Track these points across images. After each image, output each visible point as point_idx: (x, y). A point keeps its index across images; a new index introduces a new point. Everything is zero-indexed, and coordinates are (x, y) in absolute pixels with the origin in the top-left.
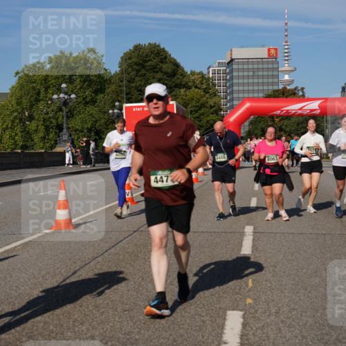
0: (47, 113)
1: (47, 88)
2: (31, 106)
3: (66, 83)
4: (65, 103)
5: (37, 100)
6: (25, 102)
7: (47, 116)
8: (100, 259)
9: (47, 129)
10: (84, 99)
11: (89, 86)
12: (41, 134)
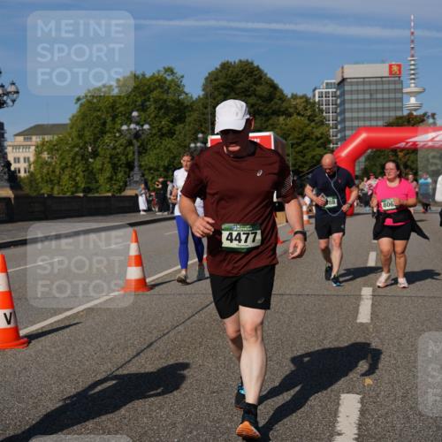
0: (115, 148)
1: (114, 118)
2: (96, 140)
3: (137, 110)
4: (137, 135)
5: (103, 133)
6: (88, 134)
7: (114, 152)
8: (181, 328)
9: (115, 167)
10: (160, 130)
11: (166, 114)
12: (108, 174)
